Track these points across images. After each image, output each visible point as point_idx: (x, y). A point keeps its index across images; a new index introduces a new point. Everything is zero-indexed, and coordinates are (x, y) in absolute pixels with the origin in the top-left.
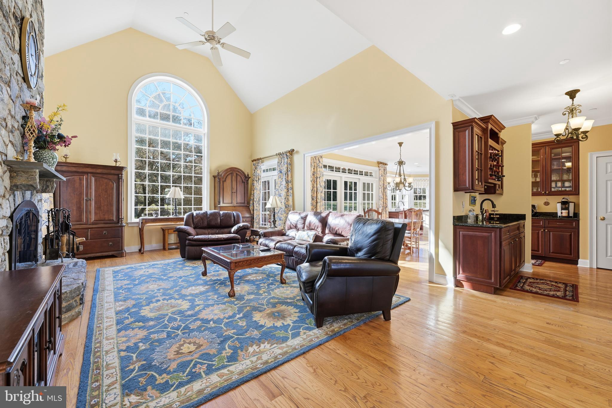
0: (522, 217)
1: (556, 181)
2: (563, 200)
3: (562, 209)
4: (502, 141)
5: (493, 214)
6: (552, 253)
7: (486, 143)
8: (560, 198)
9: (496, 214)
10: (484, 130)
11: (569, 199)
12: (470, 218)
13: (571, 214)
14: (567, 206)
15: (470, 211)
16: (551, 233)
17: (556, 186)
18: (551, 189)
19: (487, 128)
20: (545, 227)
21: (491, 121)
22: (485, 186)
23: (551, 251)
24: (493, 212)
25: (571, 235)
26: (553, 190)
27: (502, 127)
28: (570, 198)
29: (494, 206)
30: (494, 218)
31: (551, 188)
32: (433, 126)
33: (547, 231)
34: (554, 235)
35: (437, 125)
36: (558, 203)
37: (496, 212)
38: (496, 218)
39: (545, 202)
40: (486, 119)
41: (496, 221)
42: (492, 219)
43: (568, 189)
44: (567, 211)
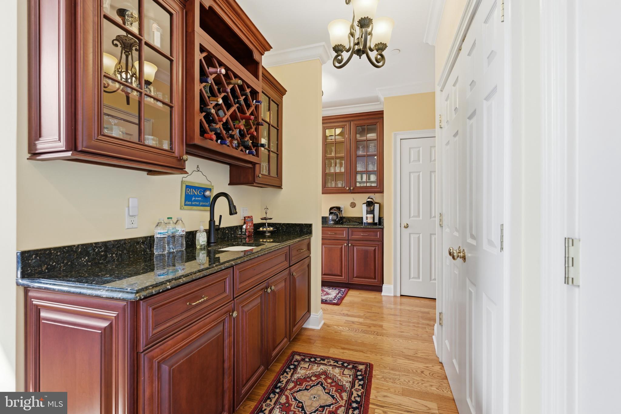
0: (307, 229)
1: (362, 173)
2: (369, 200)
3: (368, 213)
4: (264, 72)
6: (356, 277)
8: (365, 197)
9: (270, 225)
11: (374, 199)
13: (377, 221)
14: (372, 208)
16: (355, 248)
17: (361, 180)
18: (356, 184)
20: (348, 240)
23: (355, 276)
24: (263, 222)
25: (375, 250)
26: (358, 185)
27: (267, 46)
28: (376, 197)
30: (264, 232)
31: (356, 182)
33: (351, 246)
34: (358, 251)
36: (363, 204)
37: (269, 221)
38: (269, 232)
39: (352, 203)
41: (269, 237)
42: (262, 235)
43: (373, 185)
44: (372, 215)
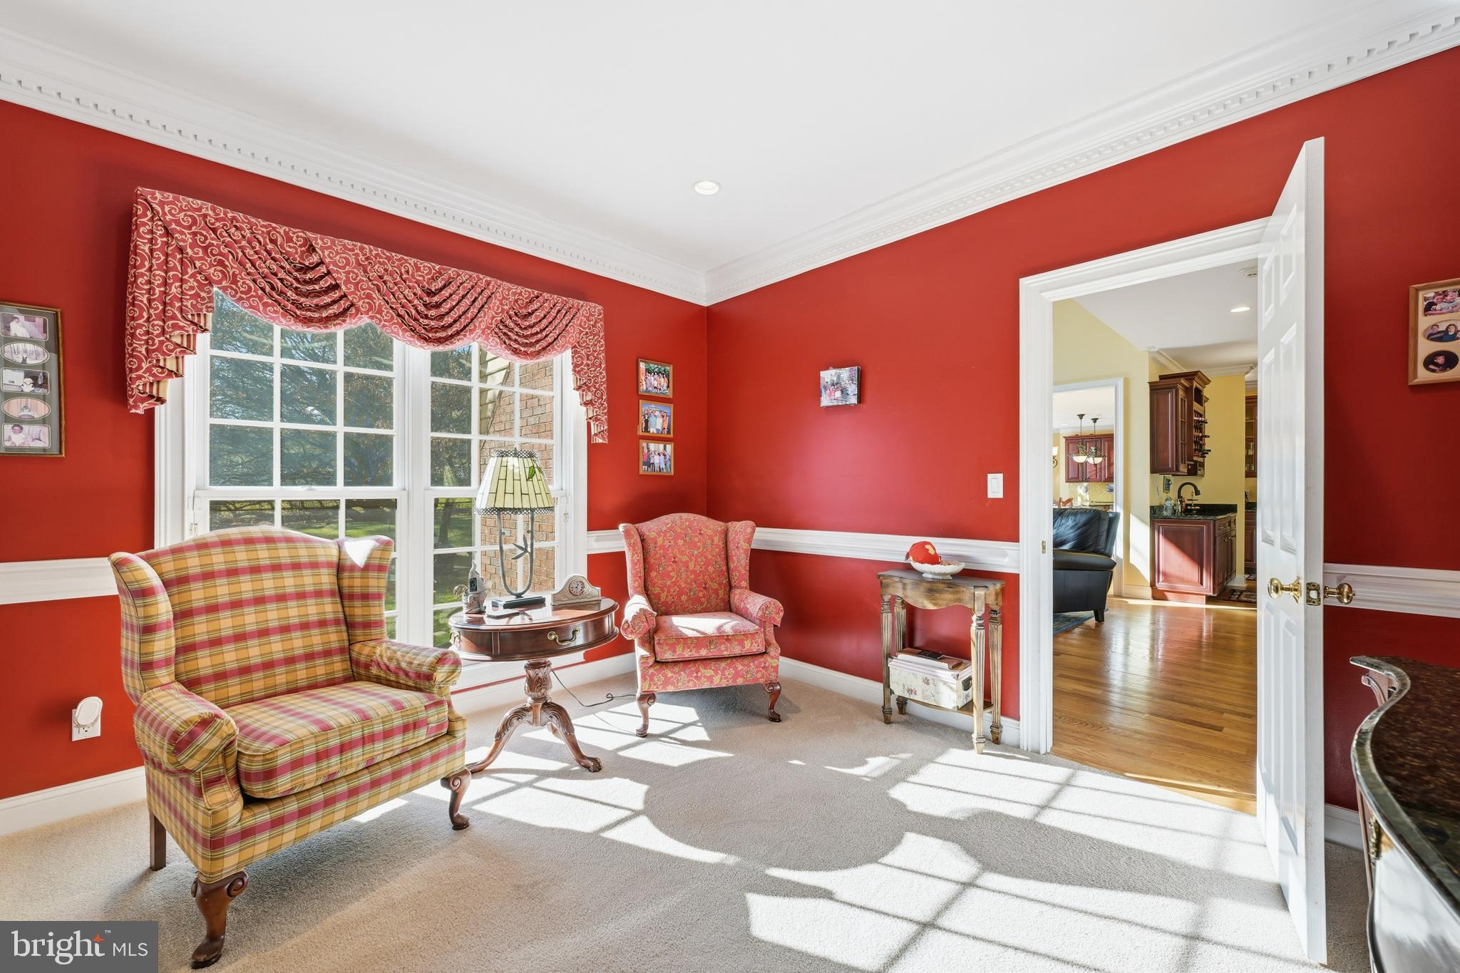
0: (1232, 509)
5: (1190, 505)
7: (1190, 406)
10: (1187, 390)
12: (1166, 510)
15: (1167, 500)
19: (1192, 387)
21: (1196, 378)
22: (1188, 465)
24: (1190, 502)
29: (1197, 493)
30: (1191, 510)
32: (1121, 383)
35: (1127, 383)
38: (1195, 510)
40: (1190, 376)
41: (1195, 513)
